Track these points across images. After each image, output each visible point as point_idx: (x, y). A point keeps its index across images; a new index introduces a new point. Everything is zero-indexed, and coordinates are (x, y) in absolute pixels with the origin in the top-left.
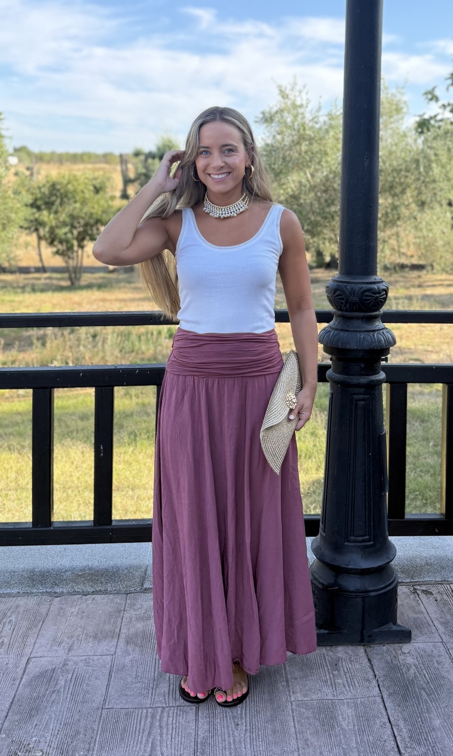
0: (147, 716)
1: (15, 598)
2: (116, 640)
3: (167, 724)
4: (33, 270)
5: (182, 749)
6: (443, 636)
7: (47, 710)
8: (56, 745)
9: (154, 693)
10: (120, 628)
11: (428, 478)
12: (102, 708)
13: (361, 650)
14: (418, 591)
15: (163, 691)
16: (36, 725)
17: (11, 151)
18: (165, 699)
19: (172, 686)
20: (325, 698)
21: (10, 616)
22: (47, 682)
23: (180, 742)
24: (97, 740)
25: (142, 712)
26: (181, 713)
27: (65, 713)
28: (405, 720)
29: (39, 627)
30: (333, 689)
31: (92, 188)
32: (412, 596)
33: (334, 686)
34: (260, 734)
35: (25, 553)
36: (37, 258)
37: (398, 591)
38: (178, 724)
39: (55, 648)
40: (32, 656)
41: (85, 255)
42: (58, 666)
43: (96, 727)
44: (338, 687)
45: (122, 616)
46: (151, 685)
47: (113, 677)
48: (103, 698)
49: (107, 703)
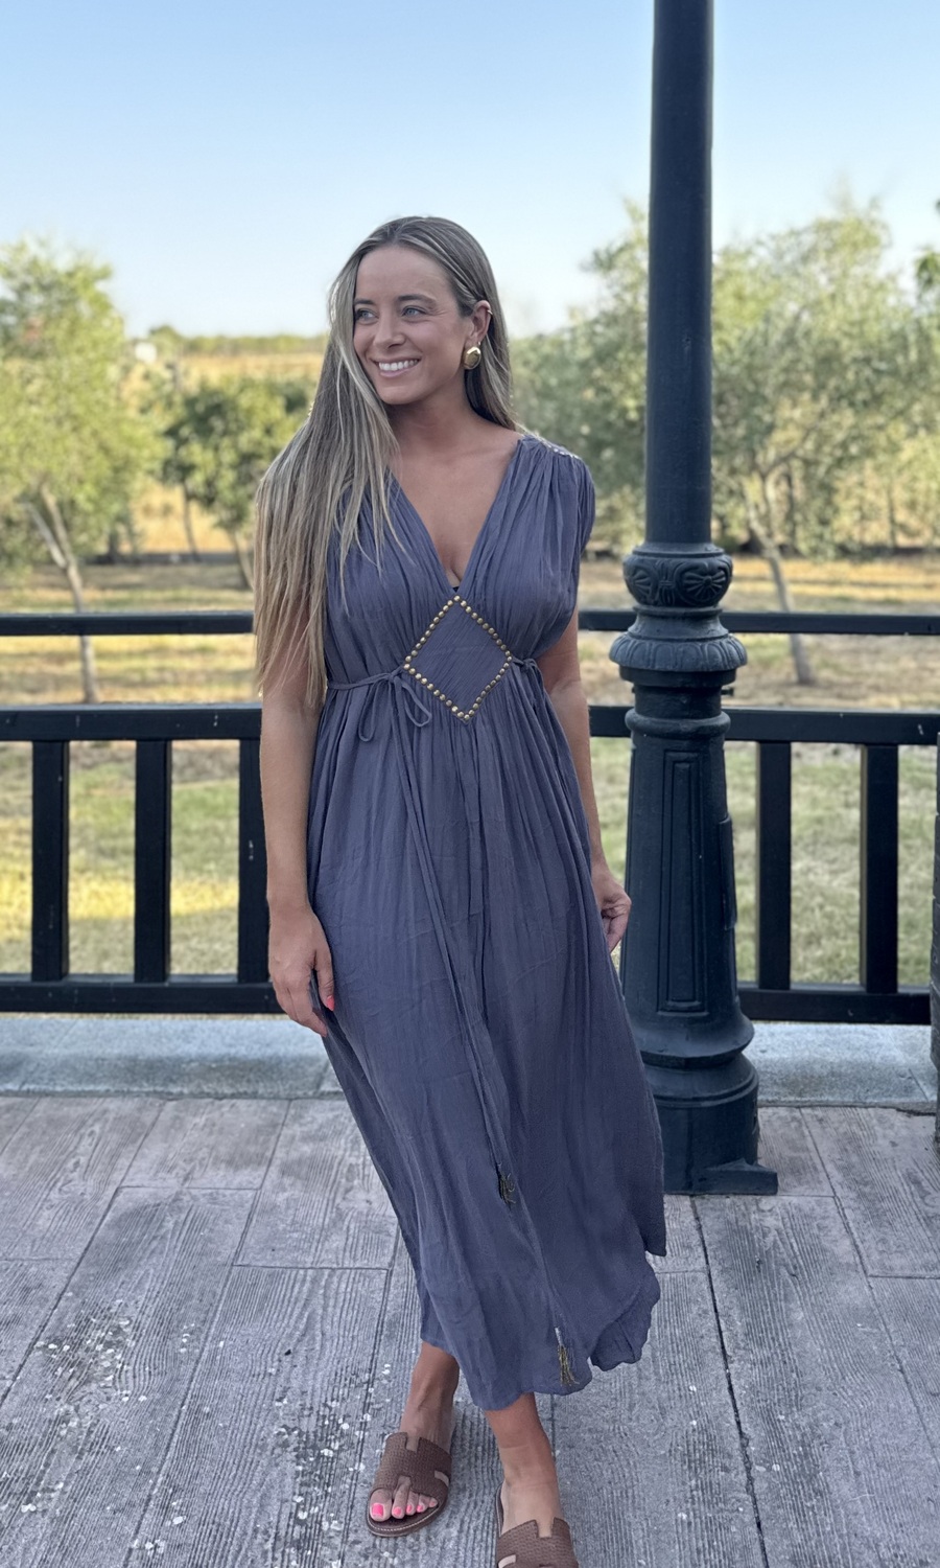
3: (337, 1293)
4: (175, 559)
5: (357, 1329)
6: (837, 1187)
7: (142, 1263)
8: (152, 1312)
9: (320, 1247)
10: (274, 1151)
12: (232, 1265)
13: (685, 1202)
15: (335, 1245)
16: (123, 1283)
17: (142, 335)
18: (337, 1258)
19: (351, 1239)
21: (92, 1126)
22: (145, 1224)
24: (219, 1309)
25: (297, 1274)
26: (362, 1279)
27: (171, 1268)
28: (743, 1308)
29: (138, 1144)
36: (183, 534)
38: (354, 1295)
39: (161, 1175)
40: (124, 1184)
42: (165, 1201)
43: (219, 1291)
45: (278, 1132)
46: (317, 1237)
47: (254, 1221)
48: (234, 1251)
49: (240, 1259)
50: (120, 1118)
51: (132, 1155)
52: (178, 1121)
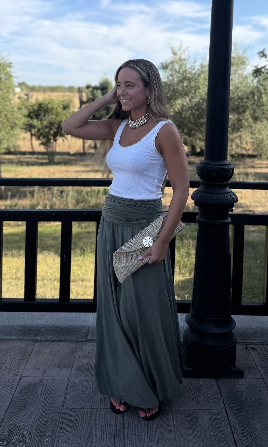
0: (88, 413)
1: (13, 342)
2: (71, 369)
3: (99, 419)
4: (27, 153)
5: (108, 433)
6: (263, 375)
7: (30, 407)
8: (35, 427)
9: (92, 400)
10: (73, 362)
11: (256, 282)
12: (62, 407)
13: (213, 381)
14: (248, 348)
15: (97, 399)
16: (24, 416)
17: (17, 84)
18: (98, 404)
19: (102, 397)
20: (192, 408)
21: (11, 352)
22: (31, 391)
23: (106, 429)
24: (59, 426)
25: (85, 411)
26: (108, 413)
27: (41, 409)
28: (239, 424)
29: (27, 359)
30: (196, 403)
31: (62, 107)
32: (245, 351)
33: (197, 401)
34: (153, 427)
35: (20, 316)
36: (30, 146)
37: (237, 347)
38: (105, 419)
39: (35, 371)
40: (22, 376)
41: (57, 145)
42: (37, 382)
43: (58, 418)
44: (200, 402)
45: (74, 355)
46: (90, 396)
47: (68, 390)
48: (62, 402)
49: (65, 405)
50: (20, 349)
51: (25, 364)
52: (40, 350)
